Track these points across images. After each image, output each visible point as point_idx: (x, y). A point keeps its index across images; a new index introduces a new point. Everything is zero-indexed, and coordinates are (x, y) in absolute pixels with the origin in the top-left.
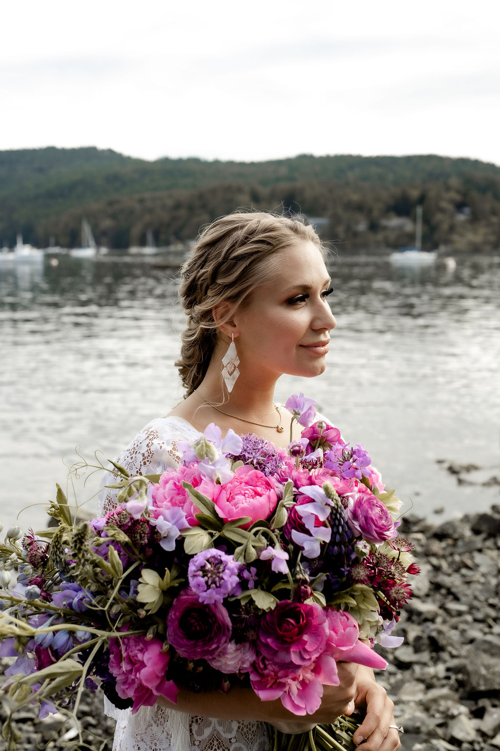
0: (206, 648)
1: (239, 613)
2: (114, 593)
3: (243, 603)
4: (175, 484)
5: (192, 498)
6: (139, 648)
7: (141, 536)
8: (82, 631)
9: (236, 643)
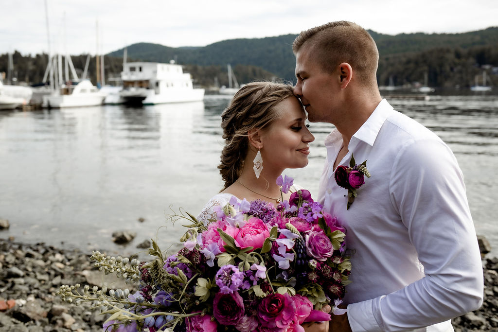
0: (232, 319)
1: (248, 299)
2: (183, 293)
3: (250, 293)
4: (214, 230)
5: (222, 237)
6: (200, 322)
7: (196, 260)
8: (170, 315)
9: (248, 316)
